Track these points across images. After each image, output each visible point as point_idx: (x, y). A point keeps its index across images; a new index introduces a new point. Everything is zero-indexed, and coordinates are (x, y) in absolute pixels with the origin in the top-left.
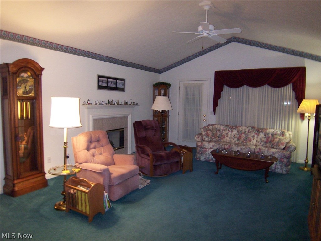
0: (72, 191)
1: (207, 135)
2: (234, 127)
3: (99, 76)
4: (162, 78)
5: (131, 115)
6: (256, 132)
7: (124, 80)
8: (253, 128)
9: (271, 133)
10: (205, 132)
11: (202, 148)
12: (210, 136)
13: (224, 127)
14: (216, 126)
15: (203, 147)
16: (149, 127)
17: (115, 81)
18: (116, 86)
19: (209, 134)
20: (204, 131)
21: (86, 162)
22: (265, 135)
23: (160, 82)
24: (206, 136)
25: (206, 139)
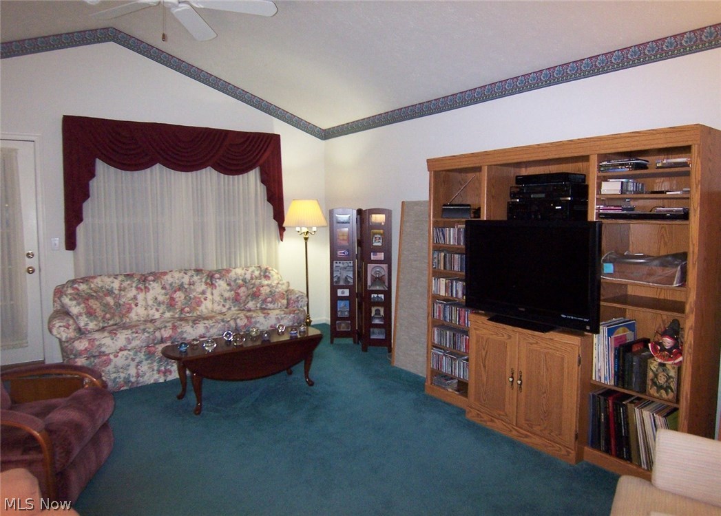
1: (90, 313)
2: (151, 278)
6: (209, 281)
8: (198, 271)
9: (241, 278)
10: (79, 304)
11: (94, 357)
12: (99, 313)
13: (123, 281)
14: (98, 282)
15: (97, 354)
19: (94, 307)
20: (74, 302)
22: (229, 285)
24: (87, 317)
25: (92, 326)
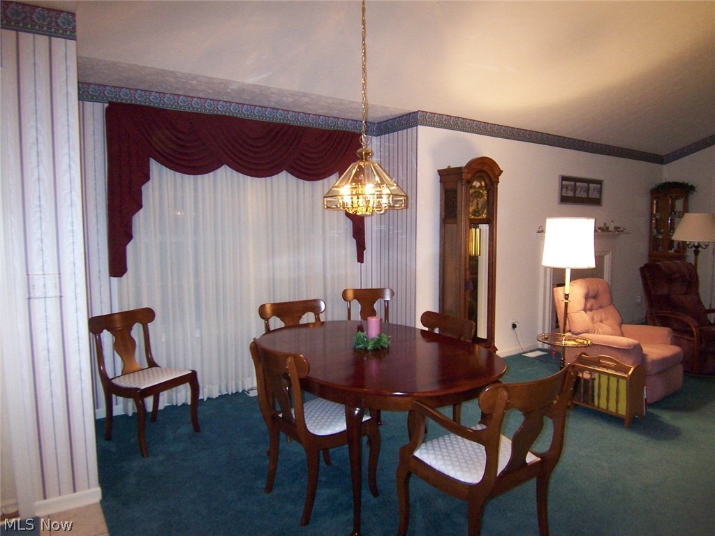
0: (586, 376)
3: (564, 178)
4: (669, 173)
5: (611, 252)
7: (599, 182)
16: (677, 275)
17: (586, 185)
18: (588, 195)
21: (587, 332)
23: (669, 183)
